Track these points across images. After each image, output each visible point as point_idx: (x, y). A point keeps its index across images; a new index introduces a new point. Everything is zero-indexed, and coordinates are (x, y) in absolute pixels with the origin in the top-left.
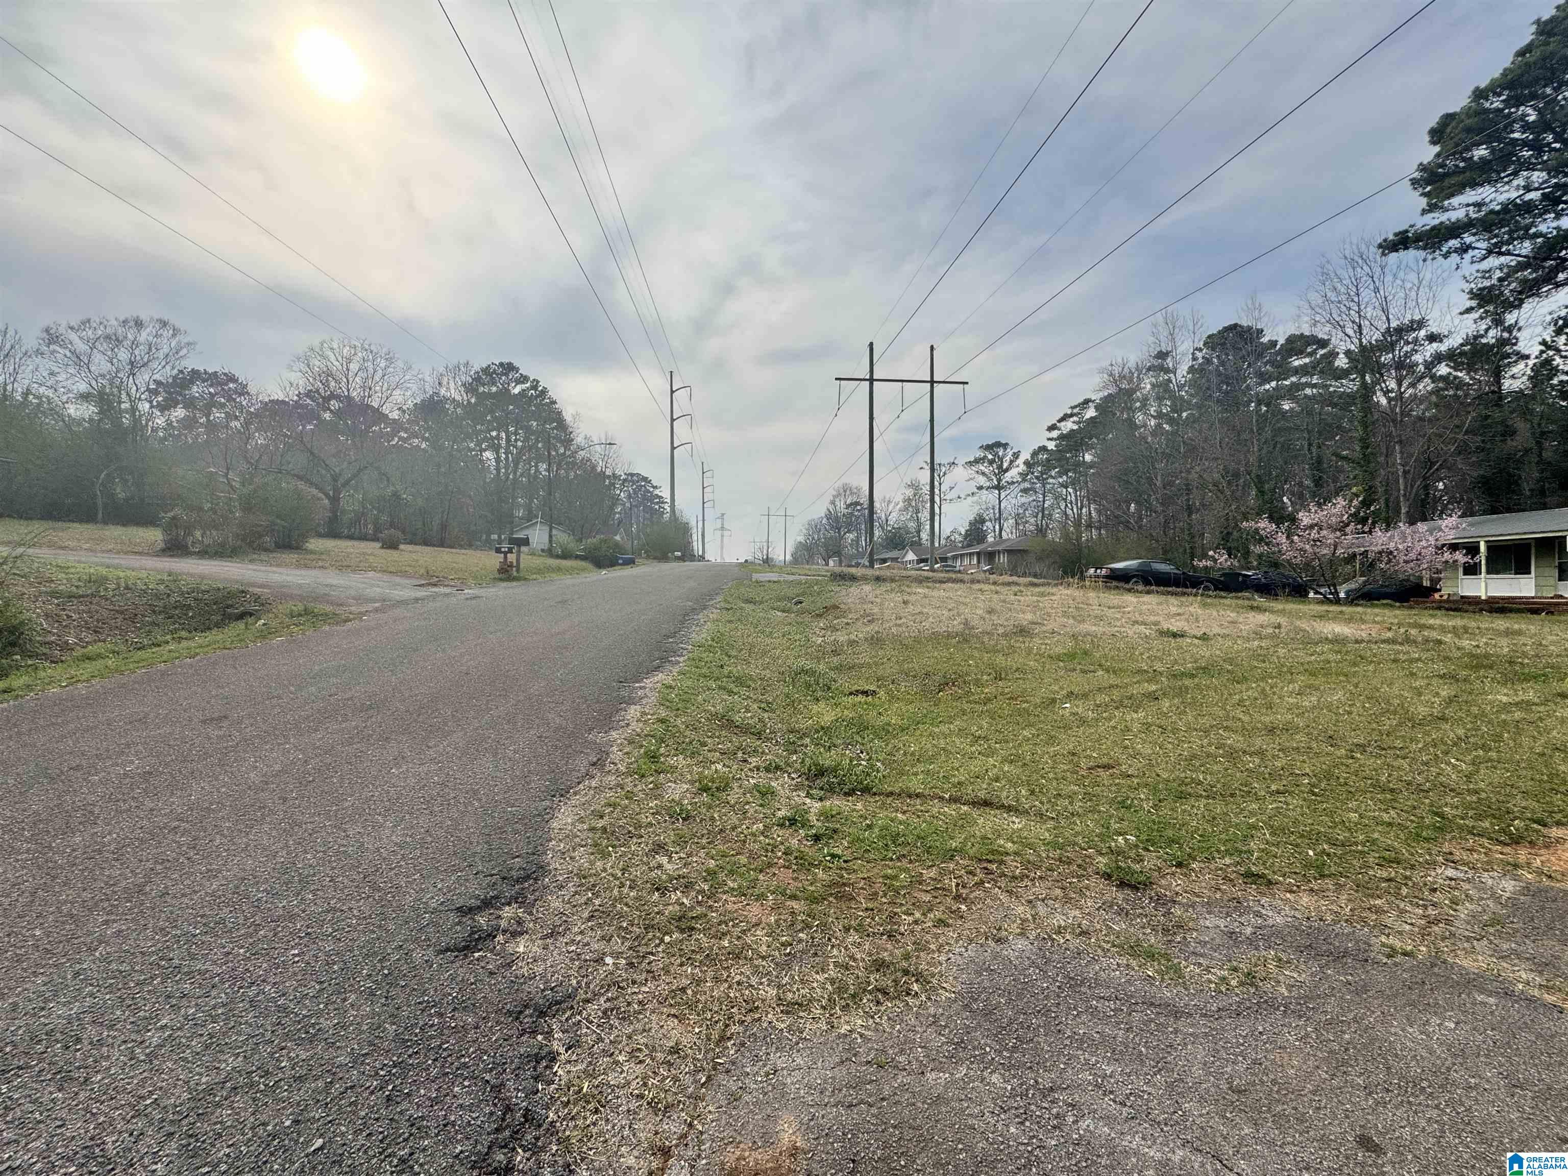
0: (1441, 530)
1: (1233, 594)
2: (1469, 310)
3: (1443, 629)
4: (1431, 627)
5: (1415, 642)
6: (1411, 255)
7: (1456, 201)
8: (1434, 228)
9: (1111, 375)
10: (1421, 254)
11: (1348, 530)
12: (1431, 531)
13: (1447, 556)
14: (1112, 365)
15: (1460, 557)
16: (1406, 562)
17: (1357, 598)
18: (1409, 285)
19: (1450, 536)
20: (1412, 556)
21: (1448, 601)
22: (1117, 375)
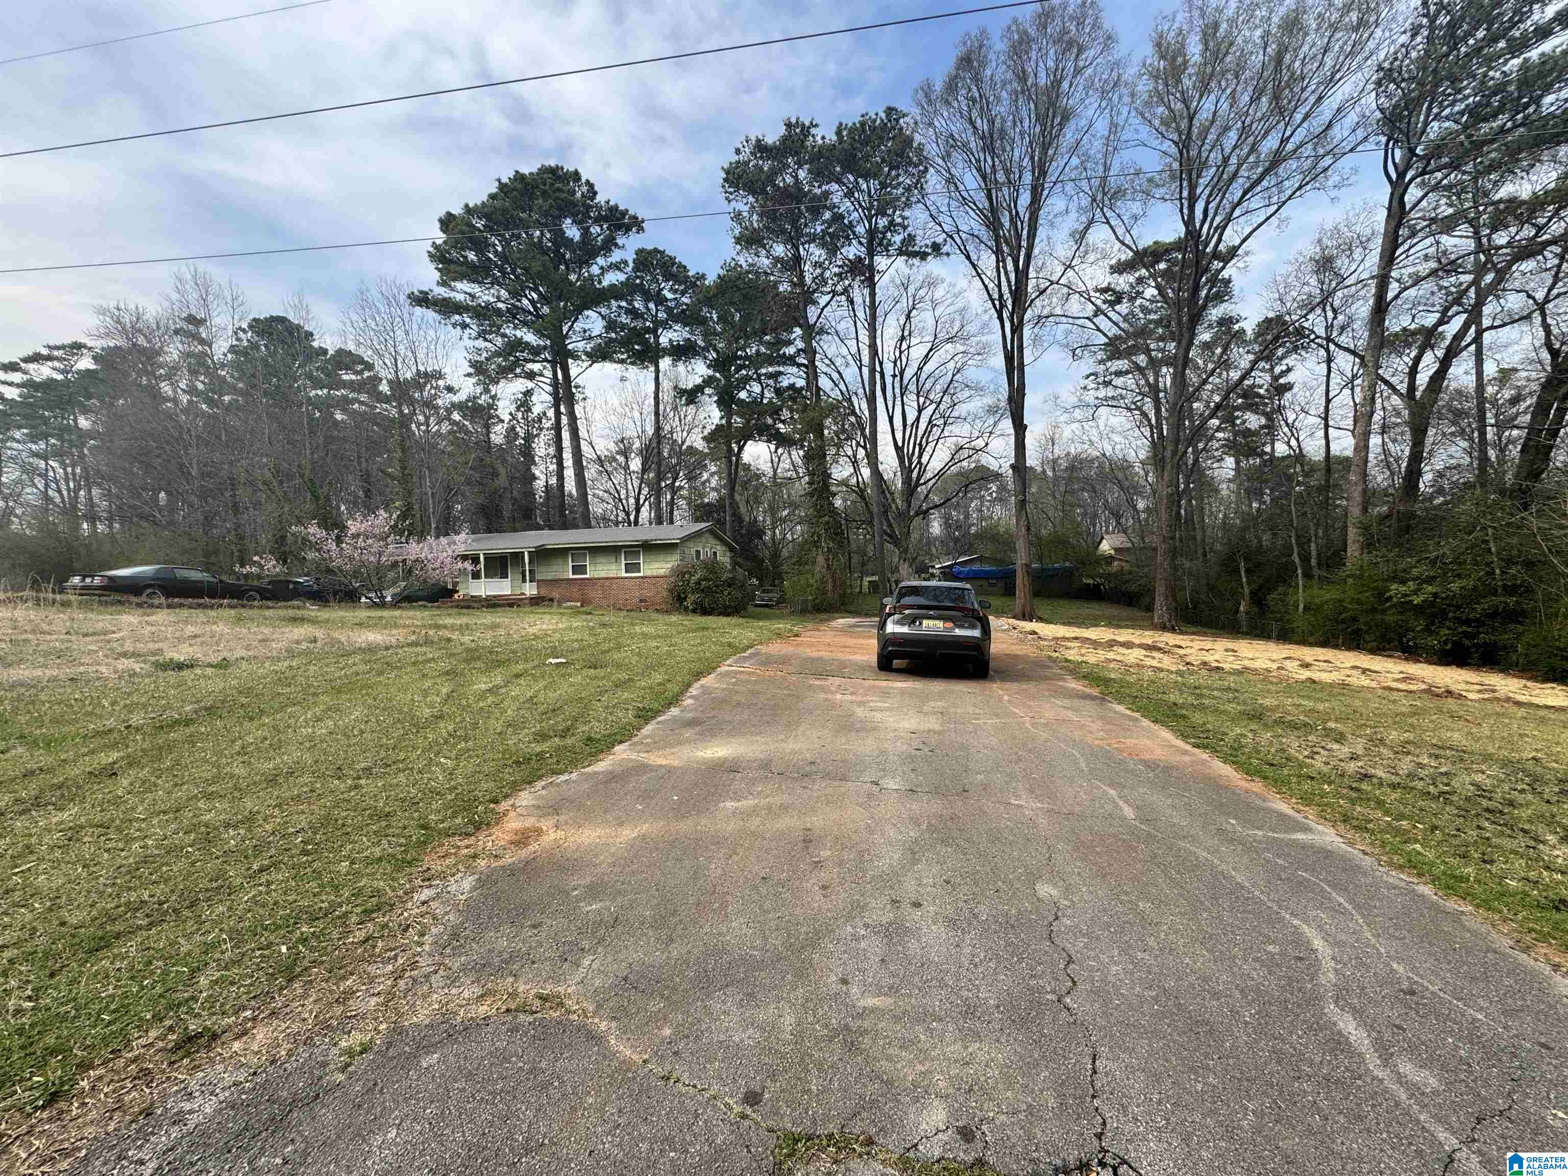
0: (455, 543)
1: (282, 604)
2: (469, 375)
3: (452, 628)
4: (445, 627)
5: (432, 642)
6: (431, 315)
7: (459, 285)
8: (444, 299)
9: (118, 322)
10: (438, 317)
11: (389, 540)
12: (449, 544)
13: (460, 565)
14: (119, 309)
15: (468, 566)
16: (434, 569)
17: (399, 601)
18: (429, 339)
19: (461, 549)
20: (437, 565)
21: (463, 600)
22: (129, 325)
